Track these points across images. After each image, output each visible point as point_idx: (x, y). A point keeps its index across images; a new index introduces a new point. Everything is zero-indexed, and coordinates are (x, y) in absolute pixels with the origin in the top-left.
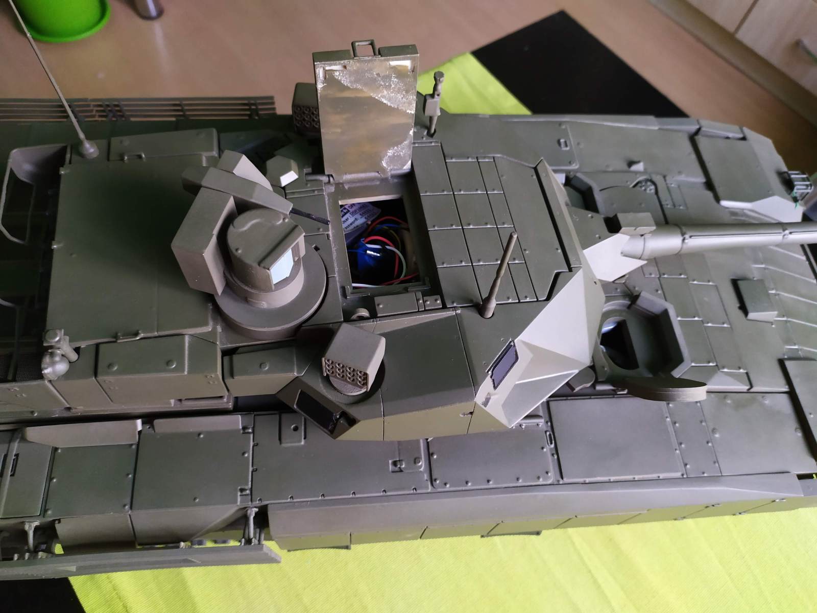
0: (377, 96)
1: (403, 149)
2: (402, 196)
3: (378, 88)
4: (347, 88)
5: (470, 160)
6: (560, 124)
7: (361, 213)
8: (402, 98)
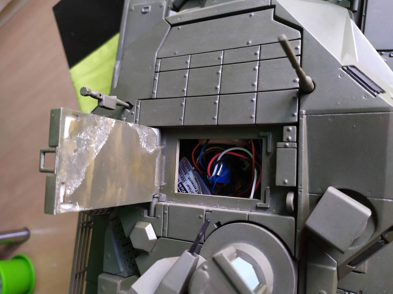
0: (96, 153)
1: (142, 133)
2: (178, 139)
3: (88, 152)
4: (84, 182)
5: (157, 78)
6: (130, 10)
7: (184, 173)
8: (101, 130)
